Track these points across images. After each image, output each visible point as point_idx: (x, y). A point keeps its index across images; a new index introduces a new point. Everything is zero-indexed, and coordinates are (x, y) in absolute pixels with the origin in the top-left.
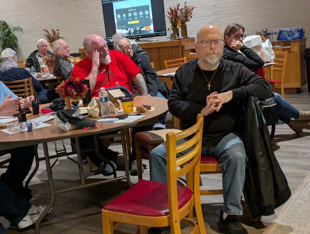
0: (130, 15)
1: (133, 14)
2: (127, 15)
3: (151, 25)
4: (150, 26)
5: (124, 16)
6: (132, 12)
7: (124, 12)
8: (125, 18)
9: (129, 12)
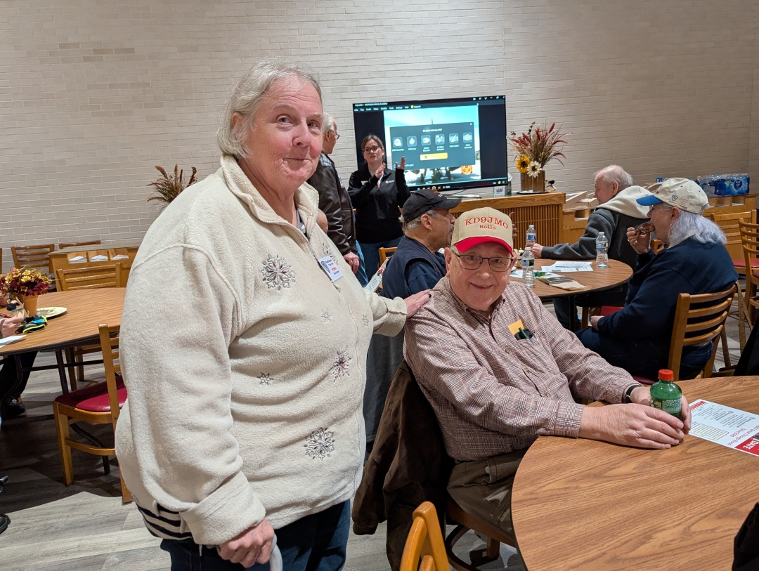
0: (426, 140)
1: (433, 139)
2: (419, 141)
3: (474, 164)
4: (473, 166)
5: (412, 141)
6: (433, 136)
7: (412, 135)
8: (414, 147)
9: (426, 134)
